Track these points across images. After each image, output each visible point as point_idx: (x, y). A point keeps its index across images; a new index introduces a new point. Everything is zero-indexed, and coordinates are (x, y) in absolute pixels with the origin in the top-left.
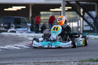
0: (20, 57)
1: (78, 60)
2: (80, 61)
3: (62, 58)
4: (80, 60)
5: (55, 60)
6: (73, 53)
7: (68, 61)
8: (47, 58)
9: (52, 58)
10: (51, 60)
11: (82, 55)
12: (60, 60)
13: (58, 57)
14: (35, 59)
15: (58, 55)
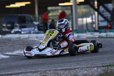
0: (32, 64)
1: (102, 65)
2: (103, 66)
3: (82, 64)
4: (104, 65)
5: (74, 66)
6: (94, 57)
7: (90, 67)
8: (64, 64)
9: (70, 63)
10: (70, 67)
11: (104, 59)
12: (80, 66)
13: (77, 62)
14: (51, 66)
15: (76, 60)
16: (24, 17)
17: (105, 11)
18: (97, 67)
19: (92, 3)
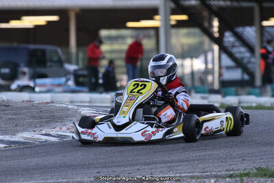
0: (60, 166)
1: (228, 173)
2: (231, 176)
3: (179, 168)
4: (232, 172)
5: (161, 172)
6: (208, 153)
7: (198, 177)
8: (137, 167)
9: (151, 167)
11: (234, 158)
12: (176, 174)
13: (168, 165)
14: (105, 170)
15: (167, 159)
16: (43, 52)
17: (237, 44)
18: (216, 177)
19: (206, 24)
